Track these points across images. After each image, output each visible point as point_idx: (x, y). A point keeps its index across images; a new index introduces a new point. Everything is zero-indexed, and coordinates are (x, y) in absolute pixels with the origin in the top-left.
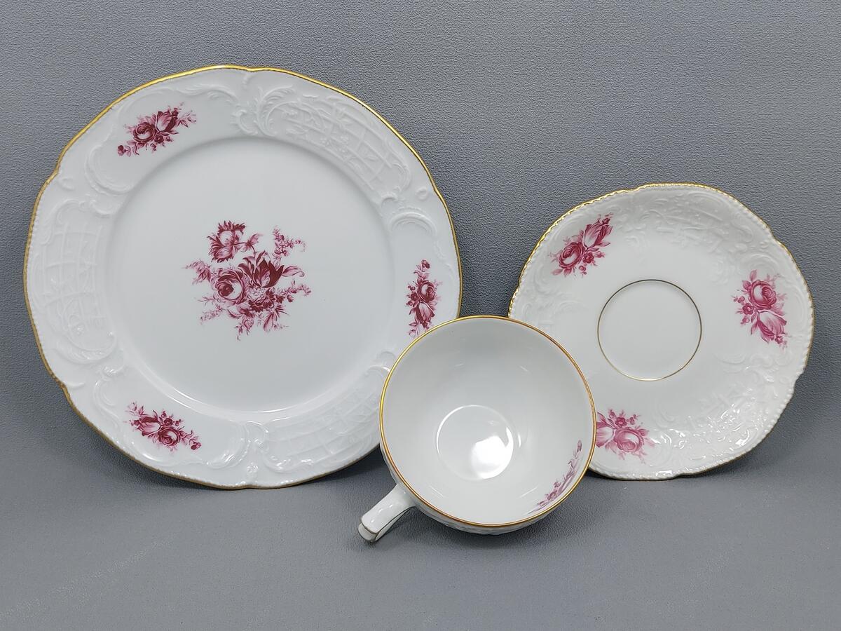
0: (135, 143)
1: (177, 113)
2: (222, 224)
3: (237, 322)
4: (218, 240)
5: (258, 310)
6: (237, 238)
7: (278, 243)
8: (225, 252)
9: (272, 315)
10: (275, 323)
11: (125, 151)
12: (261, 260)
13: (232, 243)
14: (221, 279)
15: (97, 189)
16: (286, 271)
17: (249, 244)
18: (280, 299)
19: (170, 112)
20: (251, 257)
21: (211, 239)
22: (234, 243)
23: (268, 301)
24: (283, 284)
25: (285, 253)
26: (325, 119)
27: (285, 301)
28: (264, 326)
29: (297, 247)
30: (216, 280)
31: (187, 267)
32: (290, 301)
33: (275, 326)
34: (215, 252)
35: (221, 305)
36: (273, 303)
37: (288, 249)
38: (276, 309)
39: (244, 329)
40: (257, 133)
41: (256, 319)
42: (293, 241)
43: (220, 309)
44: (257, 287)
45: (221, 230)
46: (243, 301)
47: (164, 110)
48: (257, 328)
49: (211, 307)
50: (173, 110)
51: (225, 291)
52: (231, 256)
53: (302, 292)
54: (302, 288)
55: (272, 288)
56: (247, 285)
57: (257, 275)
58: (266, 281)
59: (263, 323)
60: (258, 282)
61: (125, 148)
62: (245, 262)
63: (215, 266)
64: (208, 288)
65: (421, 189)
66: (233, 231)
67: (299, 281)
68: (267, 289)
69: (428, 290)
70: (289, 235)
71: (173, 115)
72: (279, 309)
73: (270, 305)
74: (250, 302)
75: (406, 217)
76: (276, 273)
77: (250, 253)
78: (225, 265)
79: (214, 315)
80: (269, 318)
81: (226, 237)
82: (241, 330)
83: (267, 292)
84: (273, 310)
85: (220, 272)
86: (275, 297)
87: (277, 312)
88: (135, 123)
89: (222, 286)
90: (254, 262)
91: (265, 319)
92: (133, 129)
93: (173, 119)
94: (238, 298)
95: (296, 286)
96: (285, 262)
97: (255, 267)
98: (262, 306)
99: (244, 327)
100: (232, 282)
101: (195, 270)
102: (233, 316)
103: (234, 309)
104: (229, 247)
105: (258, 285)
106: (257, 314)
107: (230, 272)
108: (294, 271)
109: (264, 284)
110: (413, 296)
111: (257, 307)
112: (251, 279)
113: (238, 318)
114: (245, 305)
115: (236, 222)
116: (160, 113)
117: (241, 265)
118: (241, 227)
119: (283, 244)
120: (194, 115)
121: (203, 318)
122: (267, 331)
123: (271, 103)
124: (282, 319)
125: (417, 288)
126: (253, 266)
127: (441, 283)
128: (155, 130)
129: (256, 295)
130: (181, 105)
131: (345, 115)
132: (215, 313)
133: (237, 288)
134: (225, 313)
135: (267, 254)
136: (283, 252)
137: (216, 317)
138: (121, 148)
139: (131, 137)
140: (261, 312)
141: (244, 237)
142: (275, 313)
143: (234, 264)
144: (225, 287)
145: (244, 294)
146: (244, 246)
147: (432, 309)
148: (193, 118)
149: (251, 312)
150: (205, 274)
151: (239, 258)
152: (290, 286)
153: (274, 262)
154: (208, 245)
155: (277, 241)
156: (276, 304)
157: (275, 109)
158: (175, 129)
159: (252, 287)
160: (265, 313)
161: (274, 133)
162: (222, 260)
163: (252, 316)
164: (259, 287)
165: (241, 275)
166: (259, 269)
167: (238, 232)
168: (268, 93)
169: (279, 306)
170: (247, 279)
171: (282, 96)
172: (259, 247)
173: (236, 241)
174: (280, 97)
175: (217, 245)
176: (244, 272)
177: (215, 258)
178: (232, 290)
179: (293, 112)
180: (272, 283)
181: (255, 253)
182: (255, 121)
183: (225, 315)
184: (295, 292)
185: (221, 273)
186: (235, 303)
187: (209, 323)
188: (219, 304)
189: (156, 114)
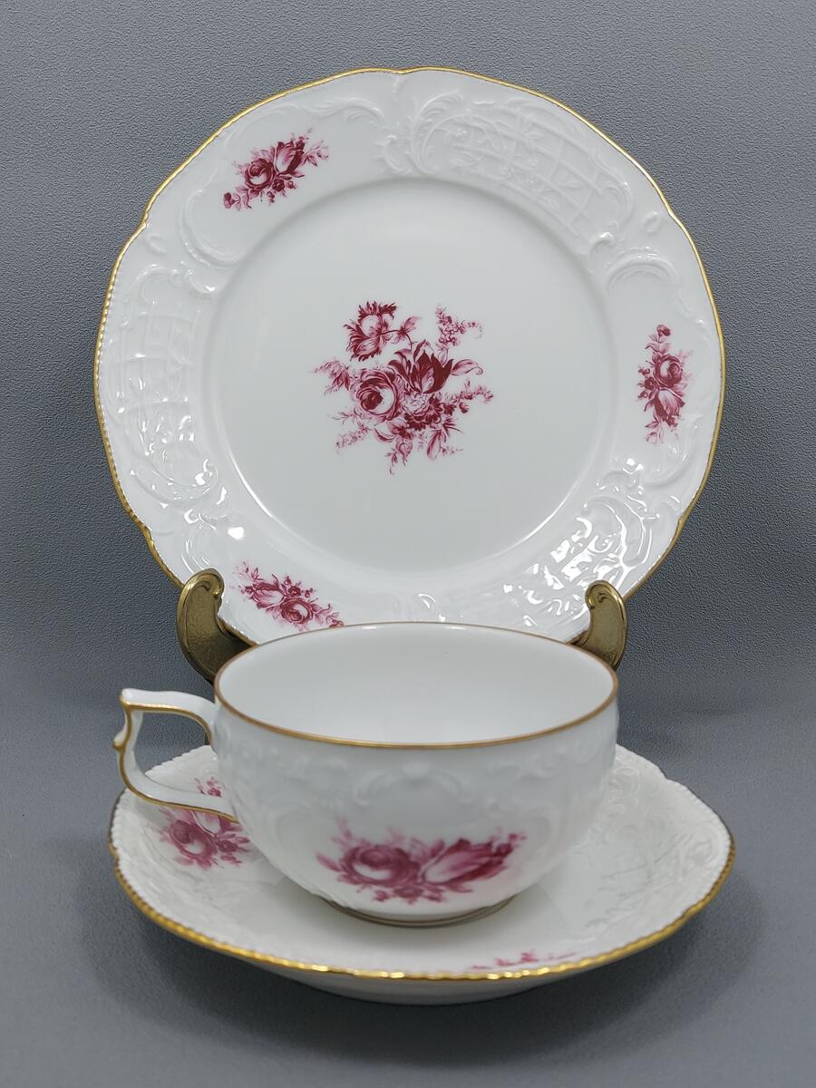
0: (247, 190)
1: (303, 145)
2: (364, 306)
3: (389, 447)
4: (359, 330)
5: (419, 427)
6: (386, 325)
7: (444, 328)
8: (368, 346)
9: (439, 433)
10: (444, 445)
11: (234, 201)
12: (420, 354)
13: (379, 332)
14: (365, 384)
15: (195, 256)
16: (457, 366)
17: (403, 332)
18: (450, 410)
19: (294, 143)
20: (406, 350)
21: (349, 328)
22: (381, 331)
23: (432, 413)
24: (453, 386)
25: (453, 341)
26: (505, 137)
27: (457, 412)
28: (428, 451)
29: (470, 332)
30: (358, 387)
31: (316, 371)
32: (464, 411)
33: (444, 450)
34: (356, 347)
35: (366, 423)
36: (439, 416)
37: (458, 335)
38: (444, 425)
39: (399, 456)
40: (410, 170)
41: (415, 441)
42: (466, 324)
43: (364, 429)
44: (415, 393)
45: (363, 315)
46: (397, 416)
47: (286, 141)
48: (417, 455)
49: (351, 425)
50: (298, 140)
51: (371, 402)
52: (377, 351)
53: (480, 398)
54: (480, 391)
55: (437, 393)
56: (402, 391)
57: (416, 376)
58: (428, 383)
59: (426, 446)
60: (417, 386)
61: (233, 198)
62: (398, 358)
63: (356, 367)
64: (346, 399)
65: (649, 216)
66: (380, 315)
67: (476, 381)
68: (430, 395)
69: (670, 369)
70: (459, 316)
71: (298, 148)
72: (448, 425)
73: (436, 418)
74: (407, 416)
75: (628, 266)
76: (442, 371)
77: (404, 344)
78: (370, 365)
79: (355, 438)
80: (435, 438)
81: (370, 324)
82: (395, 459)
83: (431, 400)
84: (440, 426)
85: (363, 374)
86: (442, 406)
87: (446, 429)
88: (247, 159)
89: (366, 395)
90: (410, 357)
91: (429, 439)
92: (245, 169)
93: (297, 153)
94: (389, 410)
95: (472, 389)
96: (455, 354)
97: (413, 363)
98: (424, 420)
99: (399, 454)
100: (381, 387)
101: (328, 373)
102: (383, 439)
103: (384, 428)
104: (374, 338)
105: (417, 390)
106: (417, 433)
107: (377, 374)
108: (469, 367)
109: (426, 388)
110: (648, 384)
111: (416, 422)
112: (406, 382)
113: (390, 440)
114: (400, 421)
115: (383, 301)
116: (281, 145)
117: (393, 363)
118: (390, 309)
119: (451, 329)
120: (326, 148)
121: (341, 445)
122: (431, 457)
123: (430, 120)
124: (453, 439)
125: (653, 370)
126: (409, 363)
127: (690, 353)
128: (274, 171)
129: (415, 404)
130: (309, 132)
131: (534, 125)
132: (357, 435)
133: (388, 396)
134: (371, 435)
135: (428, 344)
136: (451, 341)
137: (359, 442)
138: (228, 197)
139: (241, 181)
140: (423, 430)
141: (395, 323)
142: (443, 430)
143: (382, 362)
144: (370, 396)
145: (397, 404)
146: (395, 335)
147: (679, 396)
148: (323, 153)
149: (409, 431)
150: (341, 379)
151: (389, 352)
152: (464, 389)
153: (439, 355)
154: (345, 337)
155: (441, 325)
156: (444, 417)
157: (436, 130)
158: (300, 169)
159: (408, 394)
160: (428, 432)
161: (434, 169)
162: (366, 357)
163: (410, 436)
164: (419, 392)
165: (392, 377)
166: (417, 367)
167: (386, 317)
168: (425, 106)
169: (448, 420)
170: (402, 382)
171: (445, 108)
172: (416, 335)
173: (384, 329)
174: (441, 110)
175: (358, 337)
176: (397, 373)
177: (356, 355)
178: (379, 399)
179: (460, 132)
180: (438, 385)
181: (411, 344)
182: (407, 152)
183: (371, 436)
184: (470, 398)
185: (365, 375)
186: (385, 419)
187: (350, 450)
188: (362, 421)
189: (276, 146)
